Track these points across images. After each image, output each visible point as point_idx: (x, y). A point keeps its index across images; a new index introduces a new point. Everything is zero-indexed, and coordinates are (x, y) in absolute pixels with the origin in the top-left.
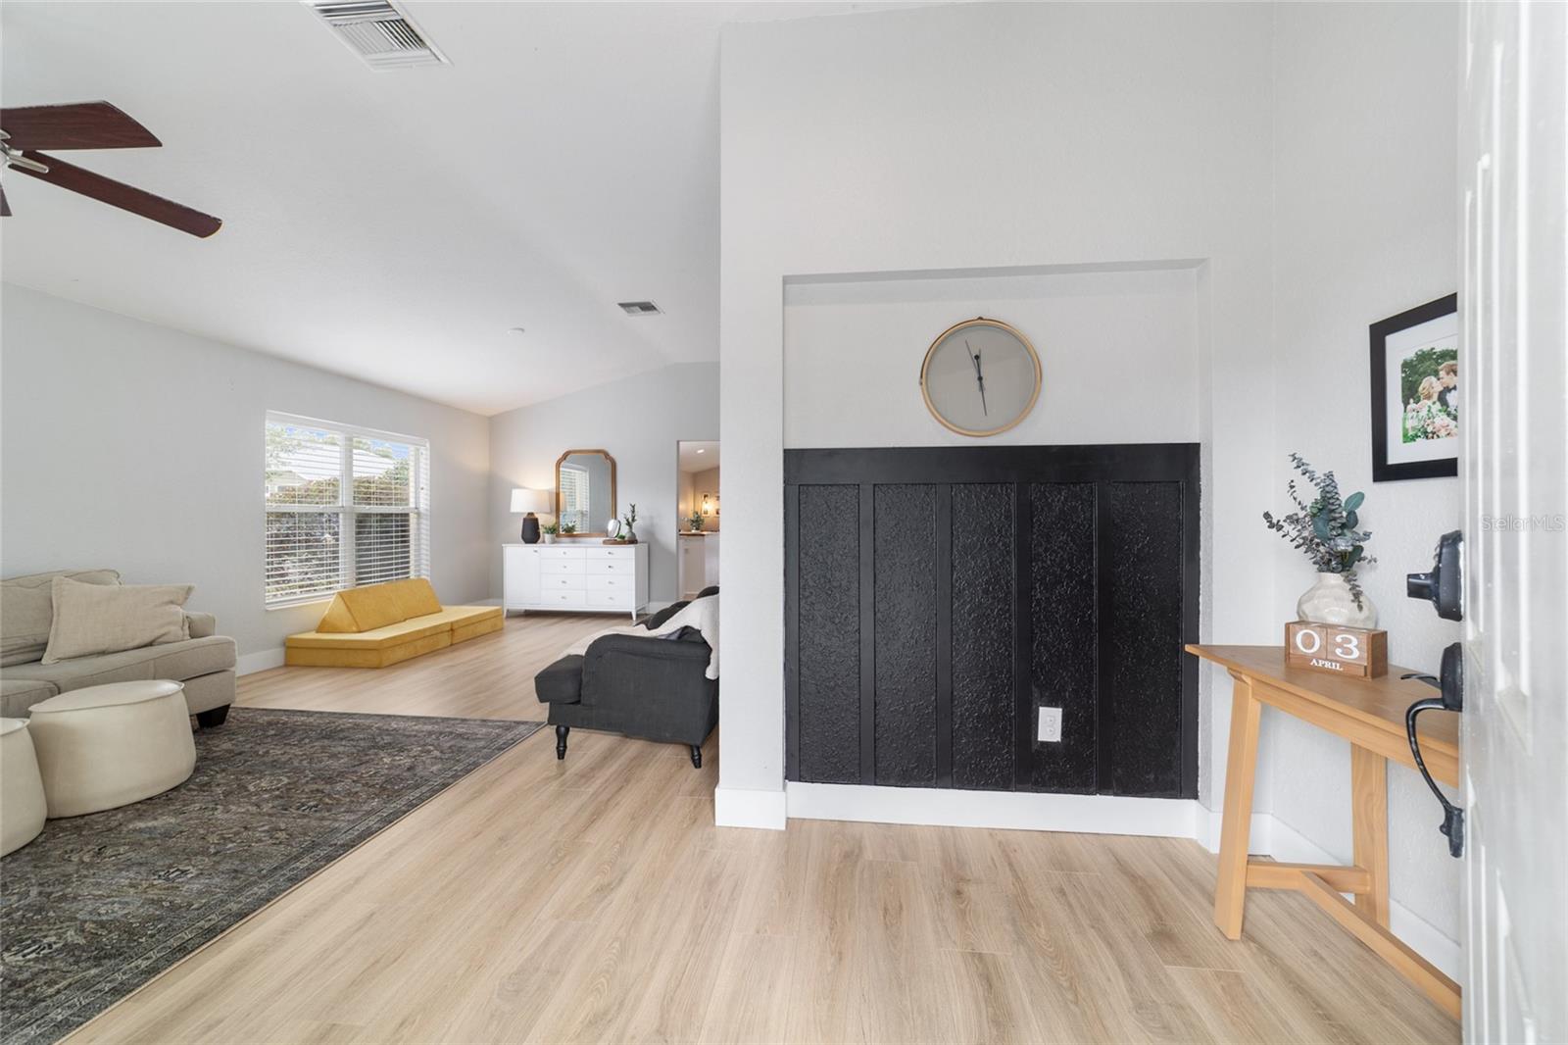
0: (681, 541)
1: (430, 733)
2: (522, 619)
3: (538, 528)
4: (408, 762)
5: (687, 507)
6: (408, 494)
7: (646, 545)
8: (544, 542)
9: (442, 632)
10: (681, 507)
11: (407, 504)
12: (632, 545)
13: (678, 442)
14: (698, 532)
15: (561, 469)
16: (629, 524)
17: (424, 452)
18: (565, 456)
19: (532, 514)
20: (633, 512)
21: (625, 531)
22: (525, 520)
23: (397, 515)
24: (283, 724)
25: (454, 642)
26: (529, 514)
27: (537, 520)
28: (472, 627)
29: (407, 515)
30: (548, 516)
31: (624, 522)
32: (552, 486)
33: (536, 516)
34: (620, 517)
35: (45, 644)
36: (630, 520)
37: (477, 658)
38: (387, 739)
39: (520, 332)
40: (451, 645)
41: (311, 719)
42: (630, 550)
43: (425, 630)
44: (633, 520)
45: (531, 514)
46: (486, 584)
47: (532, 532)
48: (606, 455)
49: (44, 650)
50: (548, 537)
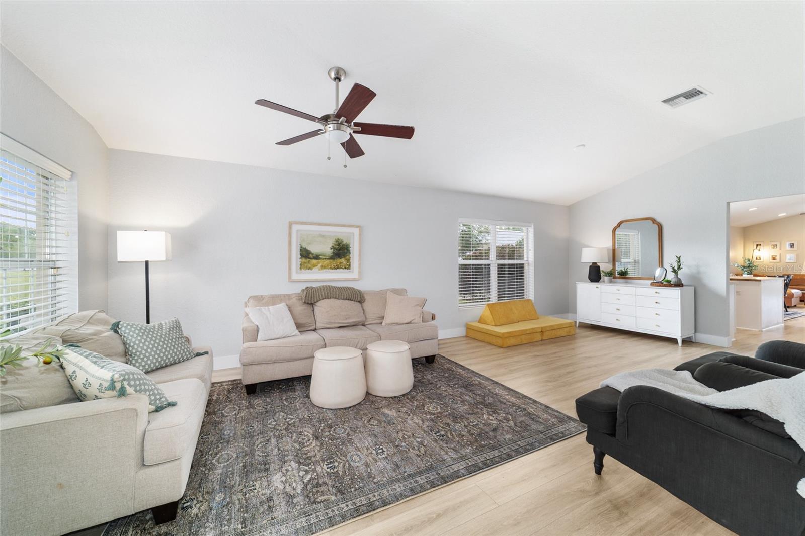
0: (732, 287)
1: (513, 405)
2: (589, 330)
3: (600, 273)
4: (494, 423)
5: (739, 255)
6: (523, 254)
7: (693, 288)
8: (604, 281)
9: (537, 332)
10: (731, 254)
11: (523, 259)
12: (678, 288)
13: (728, 203)
14: (751, 277)
15: (616, 233)
16: (674, 271)
17: (531, 230)
18: (619, 225)
19: (596, 263)
20: (679, 262)
21: (671, 276)
22: (590, 267)
23: (517, 265)
24: (453, 371)
25: (544, 339)
26: (593, 263)
27: (599, 267)
28: (554, 331)
29: (523, 264)
30: (607, 265)
31: (669, 270)
32: (610, 245)
33: (598, 264)
34: (666, 265)
35: (384, 317)
36: (676, 268)
37: (555, 353)
38: (490, 400)
39: (582, 147)
40: (542, 340)
41: (463, 372)
42: (677, 291)
43: (527, 330)
44: (679, 268)
45: (594, 264)
46: (566, 305)
47: (595, 274)
48: (654, 221)
49: (383, 319)
50: (606, 278)
